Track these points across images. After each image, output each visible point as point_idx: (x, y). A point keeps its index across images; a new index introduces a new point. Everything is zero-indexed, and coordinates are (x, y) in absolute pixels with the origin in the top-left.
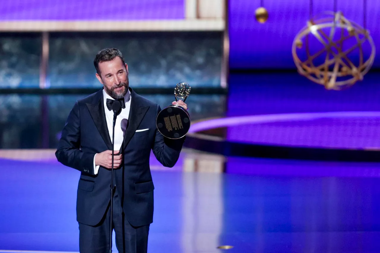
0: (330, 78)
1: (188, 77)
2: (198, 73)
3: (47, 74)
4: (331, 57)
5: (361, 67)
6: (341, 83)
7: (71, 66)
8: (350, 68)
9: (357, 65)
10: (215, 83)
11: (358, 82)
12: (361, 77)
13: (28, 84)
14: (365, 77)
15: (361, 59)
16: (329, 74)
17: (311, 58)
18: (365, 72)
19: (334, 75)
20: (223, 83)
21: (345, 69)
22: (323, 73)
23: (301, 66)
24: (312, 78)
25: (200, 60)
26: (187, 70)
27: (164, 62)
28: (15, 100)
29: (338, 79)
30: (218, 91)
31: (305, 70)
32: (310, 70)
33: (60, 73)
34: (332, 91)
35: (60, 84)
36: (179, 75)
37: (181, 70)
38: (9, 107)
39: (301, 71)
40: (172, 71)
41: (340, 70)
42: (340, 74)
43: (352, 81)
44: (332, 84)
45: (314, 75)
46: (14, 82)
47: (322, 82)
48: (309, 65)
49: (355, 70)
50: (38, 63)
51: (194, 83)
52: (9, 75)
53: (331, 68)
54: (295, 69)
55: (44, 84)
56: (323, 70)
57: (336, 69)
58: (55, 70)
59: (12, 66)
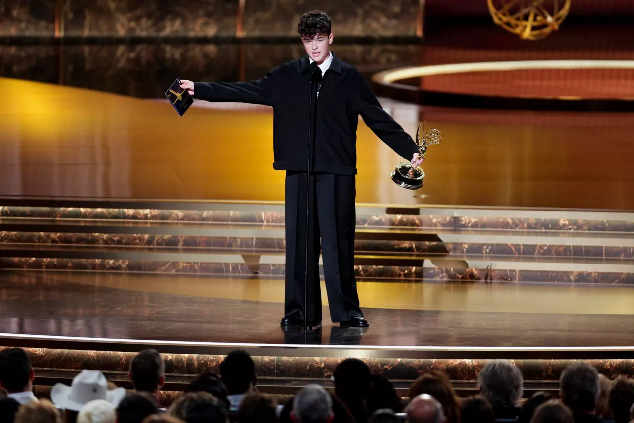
0: (525, 27)
1: (385, 27)
2: (394, 22)
3: (244, 24)
4: (526, 6)
5: (556, 16)
6: (536, 32)
7: (268, 15)
8: (545, 18)
9: (552, 14)
10: (411, 33)
11: (553, 32)
12: (556, 27)
13: (224, 34)
14: (561, 26)
15: (556, 7)
16: (524, 23)
17: (507, 7)
18: (560, 22)
19: (529, 24)
20: (419, 33)
21: (539, 18)
22: (518, 22)
23: (496, 15)
24: (507, 28)
25: (396, 9)
26: (383, 20)
27: (360, 12)
28: (211, 48)
29: (534, 28)
30: (414, 40)
31: (500, 19)
32: (505, 19)
33: (257, 21)
34: (527, 41)
35: (256, 33)
36: (375, 25)
37: (377, 20)
38: (206, 55)
39: (496, 20)
40: (368, 21)
41: (535, 20)
42: (535, 24)
43: (547, 30)
44: (527, 34)
45: (508, 24)
46: (211, 31)
47: (518, 31)
48: (504, 15)
49: (550, 19)
50: (235, 12)
51: (389, 33)
52: (206, 24)
53: (526, 18)
54: (490, 18)
55: (240, 34)
56: (518, 19)
57: (531, 18)
58: (251, 20)
59: (209, 15)
